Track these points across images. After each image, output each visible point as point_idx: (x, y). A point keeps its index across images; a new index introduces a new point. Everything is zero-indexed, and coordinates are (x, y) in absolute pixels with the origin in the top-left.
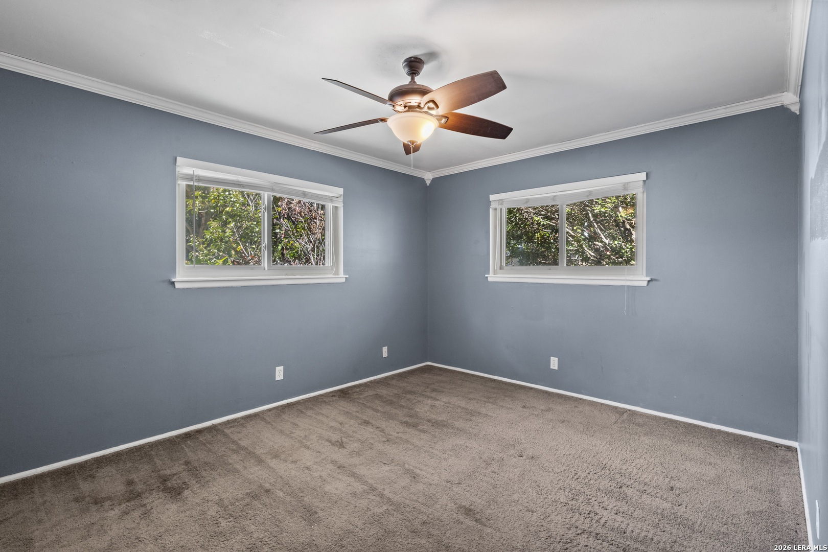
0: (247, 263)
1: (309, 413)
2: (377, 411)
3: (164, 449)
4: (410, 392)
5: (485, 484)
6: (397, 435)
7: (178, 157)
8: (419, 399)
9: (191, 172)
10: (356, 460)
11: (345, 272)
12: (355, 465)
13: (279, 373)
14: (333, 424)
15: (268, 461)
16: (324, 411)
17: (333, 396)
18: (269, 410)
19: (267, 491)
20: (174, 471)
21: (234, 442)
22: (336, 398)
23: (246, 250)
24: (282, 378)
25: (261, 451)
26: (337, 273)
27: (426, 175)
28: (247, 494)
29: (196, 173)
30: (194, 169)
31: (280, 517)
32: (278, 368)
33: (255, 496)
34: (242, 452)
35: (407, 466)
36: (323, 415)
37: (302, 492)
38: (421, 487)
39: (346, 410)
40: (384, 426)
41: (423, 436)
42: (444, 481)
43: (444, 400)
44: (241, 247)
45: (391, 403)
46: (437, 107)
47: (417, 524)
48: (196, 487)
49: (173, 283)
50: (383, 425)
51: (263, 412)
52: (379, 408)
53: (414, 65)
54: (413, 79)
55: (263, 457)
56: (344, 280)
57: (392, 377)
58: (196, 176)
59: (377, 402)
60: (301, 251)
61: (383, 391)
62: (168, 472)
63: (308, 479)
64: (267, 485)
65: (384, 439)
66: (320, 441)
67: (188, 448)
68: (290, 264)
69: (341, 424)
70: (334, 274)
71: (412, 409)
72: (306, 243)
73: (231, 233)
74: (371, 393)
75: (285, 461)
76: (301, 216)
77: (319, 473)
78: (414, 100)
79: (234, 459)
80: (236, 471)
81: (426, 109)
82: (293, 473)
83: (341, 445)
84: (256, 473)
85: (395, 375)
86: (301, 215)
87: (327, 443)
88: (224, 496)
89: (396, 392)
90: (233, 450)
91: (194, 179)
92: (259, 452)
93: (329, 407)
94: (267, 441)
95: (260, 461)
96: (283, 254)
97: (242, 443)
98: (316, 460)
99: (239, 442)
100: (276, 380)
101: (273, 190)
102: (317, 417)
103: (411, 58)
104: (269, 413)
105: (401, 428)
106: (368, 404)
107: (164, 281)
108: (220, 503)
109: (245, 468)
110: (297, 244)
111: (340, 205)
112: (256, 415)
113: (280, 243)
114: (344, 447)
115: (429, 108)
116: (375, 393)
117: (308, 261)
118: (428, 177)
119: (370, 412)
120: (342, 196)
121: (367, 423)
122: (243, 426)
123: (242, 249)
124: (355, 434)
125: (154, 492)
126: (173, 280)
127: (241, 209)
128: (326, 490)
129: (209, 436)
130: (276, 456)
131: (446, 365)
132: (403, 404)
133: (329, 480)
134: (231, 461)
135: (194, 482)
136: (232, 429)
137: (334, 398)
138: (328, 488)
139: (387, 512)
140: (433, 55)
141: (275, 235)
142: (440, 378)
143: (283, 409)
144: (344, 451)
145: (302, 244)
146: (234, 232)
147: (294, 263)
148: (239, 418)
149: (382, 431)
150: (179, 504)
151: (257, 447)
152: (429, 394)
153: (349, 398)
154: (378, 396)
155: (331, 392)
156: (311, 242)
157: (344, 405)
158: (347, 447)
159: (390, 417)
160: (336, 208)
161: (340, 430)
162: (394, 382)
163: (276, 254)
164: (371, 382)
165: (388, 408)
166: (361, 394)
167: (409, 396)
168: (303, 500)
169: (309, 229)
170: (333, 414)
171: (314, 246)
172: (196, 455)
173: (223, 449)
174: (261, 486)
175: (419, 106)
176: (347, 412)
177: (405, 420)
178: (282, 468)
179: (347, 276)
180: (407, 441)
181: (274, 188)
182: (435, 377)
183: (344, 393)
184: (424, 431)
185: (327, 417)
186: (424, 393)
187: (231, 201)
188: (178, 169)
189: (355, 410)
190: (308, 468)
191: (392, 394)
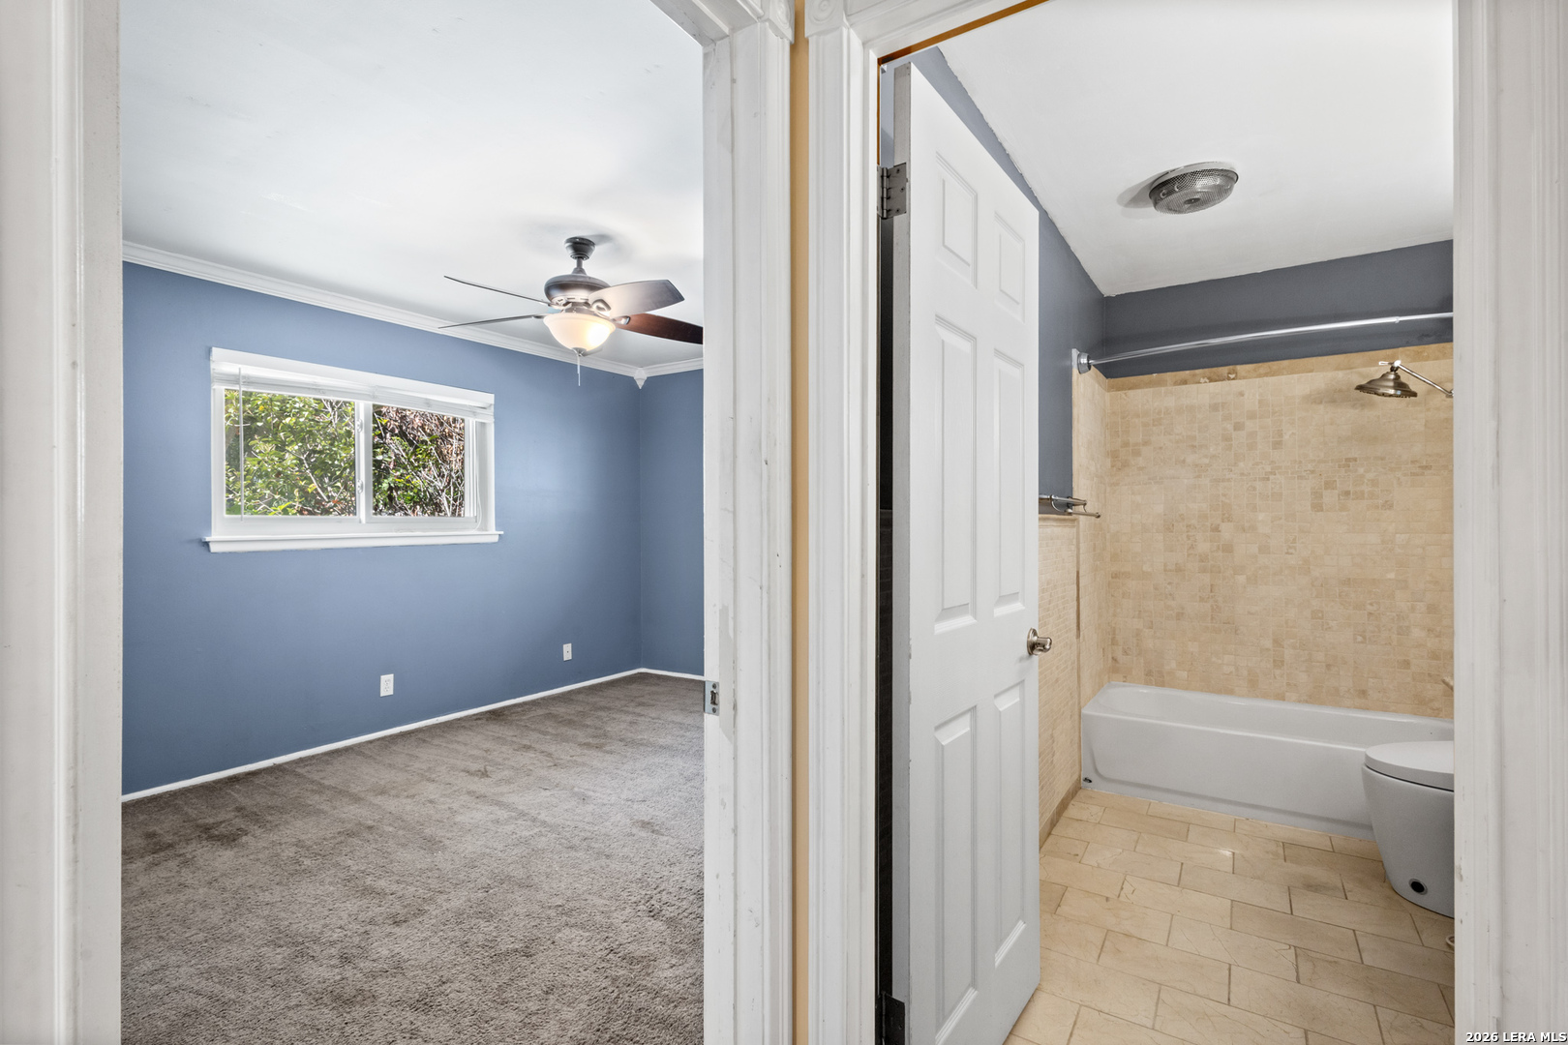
0: (326, 512)
1: (436, 741)
2: (545, 733)
3: (196, 797)
4: (603, 708)
5: (677, 799)
6: (569, 758)
7: (214, 348)
8: (614, 716)
9: (236, 371)
10: (504, 788)
11: (498, 526)
12: (502, 794)
13: (387, 685)
14: (475, 752)
15: (371, 798)
16: (460, 738)
17: (477, 719)
18: (371, 742)
19: (370, 828)
20: (219, 819)
21: (313, 782)
22: (484, 721)
23: (324, 490)
24: (391, 692)
25: (359, 788)
26: (484, 527)
27: (637, 372)
28: (339, 833)
29: (243, 372)
30: (240, 366)
31: (389, 850)
32: (384, 678)
33: (351, 834)
34: (327, 792)
35: (576, 789)
36: (459, 742)
37: (422, 825)
38: (590, 808)
39: (497, 735)
40: (553, 750)
41: (608, 757)
42: (624, 800)
43: (653, 715)
44: (314, 486)
45: (570, 723)
46: (609, 308)
47: (576, 841)
48: (258, 832)
49: (207, 544)
50: (552, 748)
51: (360, 745)
52: (550, 730)
53: (580, 248)
54: (579, 264)
55: (363, 795)
56: (496, 539)
57: (579, 691)
58: (244, 377)
59: (548, 723)
60: (424, 492)
61: (561, 710)
62: (211, 821)
63: (432, 812)
64: (370, 822)
65: (551, 764)
66: (452, 772)
67: (238, 793)
68: (406, 514)
69: (486, 751)
70: (479, 530)
71: (600, 729)
72: (435, 477)
73: (294, 461)
74: (540, 712)
75: (397, 796)
76: (425, 432)
77: (447, 806)
78: (579, 295)
79: (314, 800)
80: (319, 812)
81: (594, 308)
82: (408, 808)
83: (485, 774)
84: (351, 812)
85: (584, 688)
86: (424, 429)
87: (462, 774)
88: (303, 837)
89: (580, 709)
90: (312, 791)
91: (241, 380)
92: (354, 789)
93: (470, 733)
94: (367, 777)
95: (356, 799)
96: (391, 498)
97: (326, 782)
98: (444, 792)
99: (322, 781)
100: (382, 695)
101: (374, 397)
102: (448, 745)
103: (576, 238)
104: (370, 746)
105: (579, 750)
106: (533, 727)
107: (191, 541)
108: (299, 844)
109: (335, 808)
110: (417, 482)
111: (490, 420)
112: (347, 749)
113: (385, 478)
114: (487, 776)
115: (599, 308)
116: (547, 712)
117: (437, 508)
118: (640, 376)
119: (535, 736)
120: (493, 407)
121: (527, 748)
122: (327, 763)
123: (316, 490)
124: (506, 762)
125: (194, 841)
126: (208, 539)
127: (313, 420)
128: (457, 820)
129: (270, 779)
130: (383, 792)
131: (669, 671)
132: (589, 723)
133: (461, 811)
134: (310, 803)
135: (256, 827)
136: (308, 768)
137: (479, 722)
138: (459, 818)
139: (540, 834)
140: (604, 238)
141: (377, 464)
142: (654, 689)
143: (393, 739)
144: (487, 781)
145: (426, 479)
146: (300, 460)
147: (414, 511)
148: (318, 755)
149: (550, 755)
150: (236, 850)
151: (352, 785)
152: (631, 709)
153: (503, 720)
154: (550, 716)
155: (474, 715)
156: (443, 476)
157: (495, 729)
158: (494, 776)
159: (566, 739)
160: (483, 425)
161: (484, 758)
162: (581, 697)
163: (378, 496)
164: (543, 699)
165: (563, 729)
166: (524, 715)
167: (600, 713)
168: (423, 832)
169: (440, 454)
170: (477, 741)
171: (449, 483)
172: (257, 800)
173: (296, 791)
174: (360, 824)
175: (586, 304)
176: (499, 738)
177: (587, 741)
178: (391, 804)
179: (502, 533)
180: (584, 764)
181: (376, 394)
182: (648, 688)
183: (495, 715)
184: (611, 752)
185: (465, 745)
186: (625, 708)
187: (295, 408)
188: (212, 366)
189: (512, 733)
190: (431, 802)
191: (573, 712)
